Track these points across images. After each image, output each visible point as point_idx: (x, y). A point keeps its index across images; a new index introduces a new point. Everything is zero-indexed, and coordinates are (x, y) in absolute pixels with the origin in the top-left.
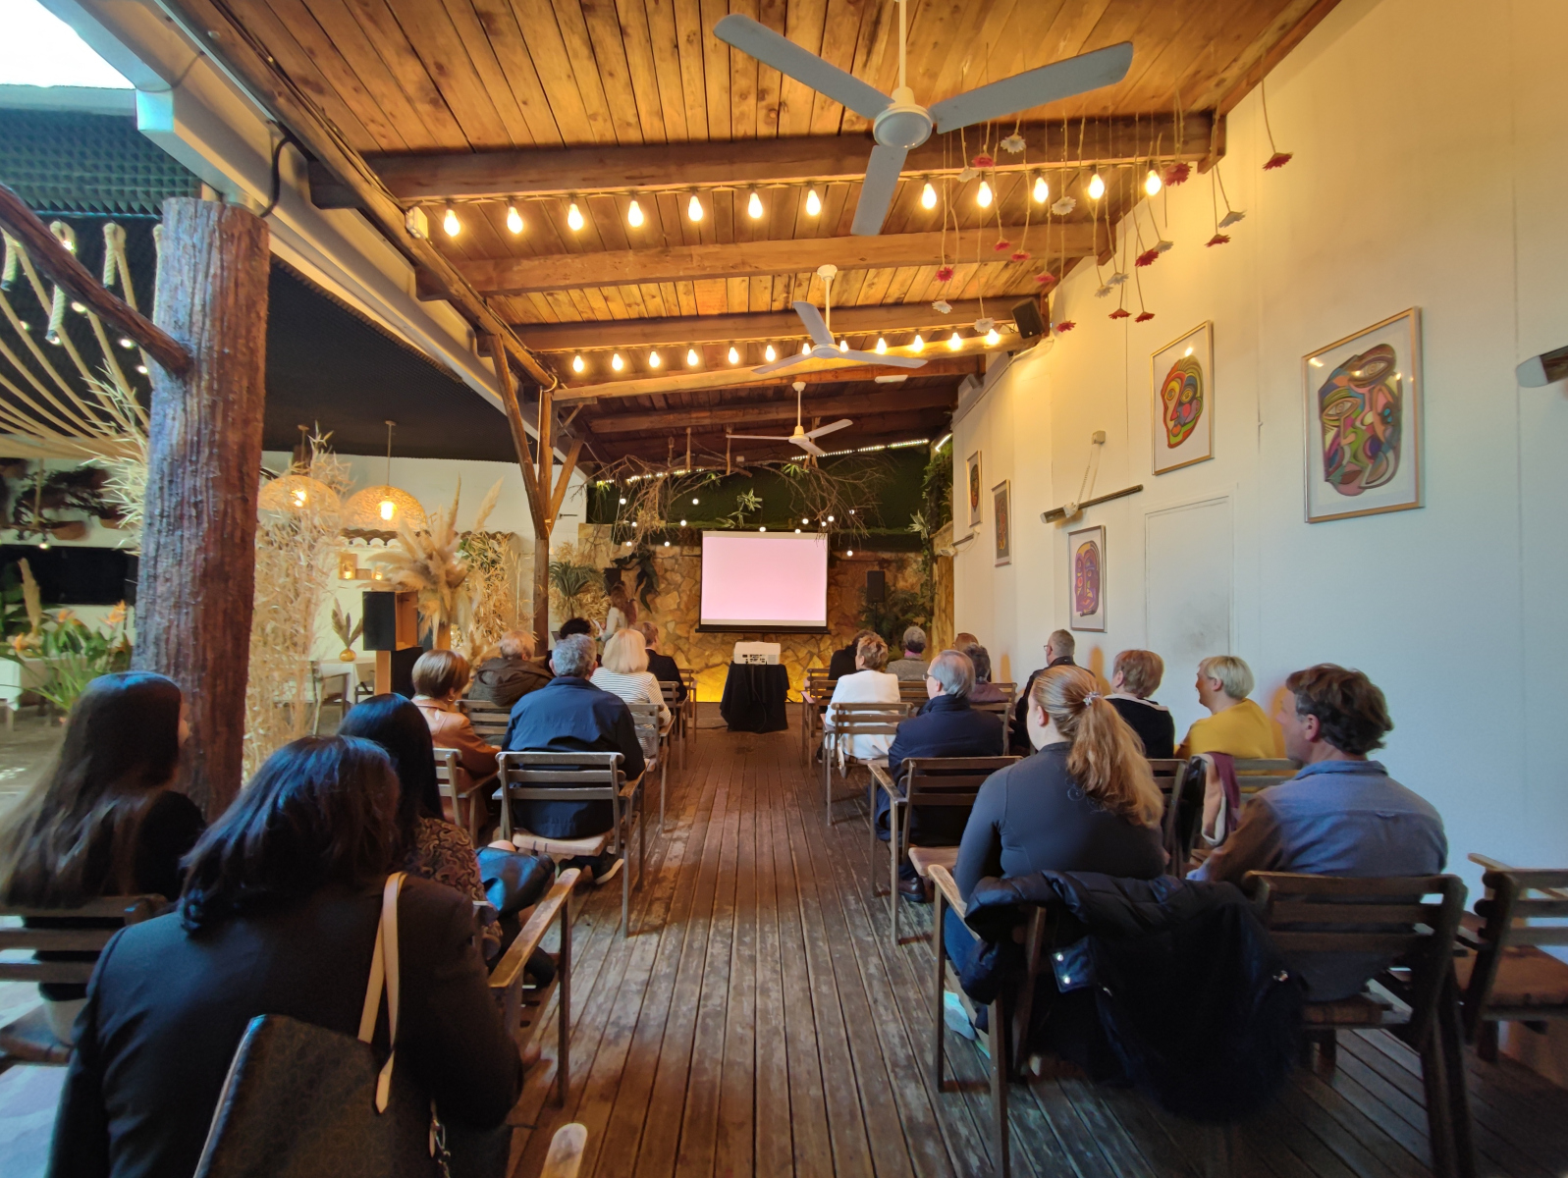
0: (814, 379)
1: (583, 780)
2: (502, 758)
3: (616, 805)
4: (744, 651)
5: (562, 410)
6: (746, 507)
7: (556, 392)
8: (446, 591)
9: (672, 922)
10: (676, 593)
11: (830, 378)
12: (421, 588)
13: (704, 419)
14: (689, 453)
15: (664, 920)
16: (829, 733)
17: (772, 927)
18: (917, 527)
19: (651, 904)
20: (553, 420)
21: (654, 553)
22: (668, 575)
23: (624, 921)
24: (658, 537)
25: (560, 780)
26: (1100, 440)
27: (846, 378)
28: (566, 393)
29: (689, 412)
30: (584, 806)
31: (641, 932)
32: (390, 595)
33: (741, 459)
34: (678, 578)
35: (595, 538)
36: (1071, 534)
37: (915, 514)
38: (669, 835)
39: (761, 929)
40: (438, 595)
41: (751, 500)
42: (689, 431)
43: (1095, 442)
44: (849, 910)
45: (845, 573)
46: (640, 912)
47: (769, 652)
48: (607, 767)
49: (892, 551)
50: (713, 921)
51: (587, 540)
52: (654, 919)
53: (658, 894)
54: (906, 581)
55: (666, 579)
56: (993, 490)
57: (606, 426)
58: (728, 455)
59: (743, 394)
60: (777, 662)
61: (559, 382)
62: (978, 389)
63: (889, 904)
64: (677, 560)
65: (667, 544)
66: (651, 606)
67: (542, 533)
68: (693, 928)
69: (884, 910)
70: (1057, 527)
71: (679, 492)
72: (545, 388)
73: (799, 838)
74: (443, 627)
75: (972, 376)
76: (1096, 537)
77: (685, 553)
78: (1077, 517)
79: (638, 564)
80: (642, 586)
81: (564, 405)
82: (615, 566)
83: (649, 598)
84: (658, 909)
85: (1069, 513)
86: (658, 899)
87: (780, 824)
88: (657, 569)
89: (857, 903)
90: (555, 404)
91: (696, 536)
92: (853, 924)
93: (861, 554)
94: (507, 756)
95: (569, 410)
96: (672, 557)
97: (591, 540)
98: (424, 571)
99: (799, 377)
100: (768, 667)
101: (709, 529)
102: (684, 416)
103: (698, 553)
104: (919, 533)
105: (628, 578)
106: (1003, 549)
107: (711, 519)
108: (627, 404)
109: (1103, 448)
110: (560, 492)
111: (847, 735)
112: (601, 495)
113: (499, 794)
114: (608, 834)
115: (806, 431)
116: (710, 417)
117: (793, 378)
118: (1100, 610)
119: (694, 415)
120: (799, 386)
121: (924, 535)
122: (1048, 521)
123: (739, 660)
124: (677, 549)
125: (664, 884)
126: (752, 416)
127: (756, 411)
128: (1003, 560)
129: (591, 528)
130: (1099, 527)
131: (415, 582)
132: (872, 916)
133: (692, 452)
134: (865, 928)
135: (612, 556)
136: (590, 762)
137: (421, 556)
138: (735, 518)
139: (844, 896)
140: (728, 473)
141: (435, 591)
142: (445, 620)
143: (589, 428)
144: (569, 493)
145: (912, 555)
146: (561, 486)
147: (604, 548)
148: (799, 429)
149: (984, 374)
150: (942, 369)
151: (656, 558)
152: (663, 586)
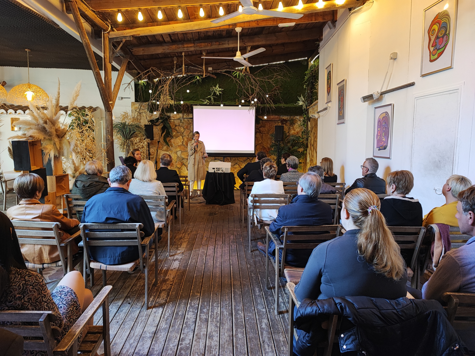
0: (246, 26)
1: (123, 236)
2: (81, 227)
3: (140, 248)
4: (214, 166)
5: (115, 43)
6: (215, 93)
7: (111, 33)
8: (56, 140)
9: (169, 302)
10: (181, 137)
11: (254, 25)
12: (43, 138)
13: (191, 47)
14: (183, 66)
15: (166, 300)
16: (250, 208)
17: (217, 304)
18: (301, 103)
19: (160, 293)
20: (110, 49)
21: (169, 117)
22: (177, 128)
23: (146, 302)
24: (170, 109)
25: (112, 236)
26: (394, 58)
27: (263, 24)
28: (116, 34)
29: (183, 44)
30: (125, 249)
31: (154, 307)
32: (26, 142)
33: (210, 69)
34: (182, 129)
35: (140, 109)
36: (376, 108)
37: (300, 96)
38: (172, 257)
39: (212, 305)
40: (52, 142)
41: (217, 89)
42: (183, 54)
43: (391, 58)
44: (255, 295)
45: (264, 127)
46: (155, 296)
47: (225, 167)
48: (134, 230)
49: (288, 115)
50: (189, 301)
51: (136, 110)
52: (161, 300)
53: (164, 288)
54: (295, 131)
55: (176, 130)
56: (338, 84)
57: (140, 51)
58: (204, 67)
59: (210, 34)
60: (229, 172)
61: (112, 28)
62: (333, 30)
63: (275, 293)
64: (181, 121)
65: (175, 113)
66: (169, 143)
67: (109, 108)
68: (179, 304)
69: (272, 296)
70: (369, 104)
71: (179, 86)
72: (105, 31)
73: (235, 259)
74: (57, 158)
75: (330, 22)
76: (388, 110)
77: (185, 117)
78: (379, 99)
79: (161, 122)
80: (164, 134)
81: (115, 40)
82: (151, 124)
83: (168, 139)
84: (164, 295)
85: (375, 97)
86: (164, 290)
87: (226, 251)
88: (171, 125)
89: (260, 292)
90: (110, 39)
91: (190, 108)
92: (256, 302)
93: (272, 117)
94: (84, 225)
95: (119, 43)
96: (179, 119)
97: (138, 110)
98: (43, 130)
99: (238, 25)
100: (225, 174)
101: (196, 105)
102: (180, 46)
103: (192, 117)
104: (302, 106)
105: (157, 130)
106: (341, 115)
107: (198, 99)
108: (150, 40)
109: (395, 62)
110: (117, 87)
111: (258, 210)
112: (142, 88)
113: (81, 244)
114: (137, 261)
115: (242, 54)
116: (194, 47)
117: (235, 25)
118: (388, 148)
119: (185, 46)
120: (238, 30)
121: (304, 107)
122: (364, 101)
123: (211, 171)
124: (181, 115)
125: (168, 282)
126: (215, 46)
127: (217, 43)
128: (341, 121)
129: (137, 105)
130: (391, 105)
131: (39, 136)
132: (266, 298)
133: (185, 65)
134: (262, 305)
135: (148, 118)
136: (126, 228)
137: (41, 122)
138: (210, 99)
139: (254, 288)
140: (204, 76)
141: (50, 140)
142: (57, 154)
143: (131, 52)
144: (122, 87)
145: (298, 117)
146: (118, 84)
147: (144, 115)
148: (238, 53)
149: (336, 21)
150: (314, 19)
151: (171, 119)
152: (174, 133)
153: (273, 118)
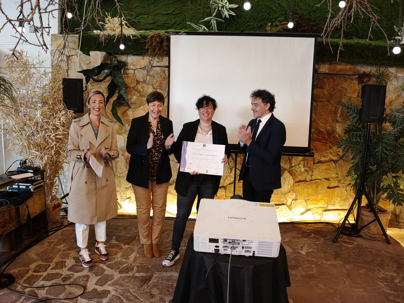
41: (225, 6)
51: (59, 51)
60: (273, 254)
64: (148, 71)
66: (124, 119)
77: (155, 64)
79: (108, 75)
80: (114, 98)
83: (121, 110)
93: (339, 67)
96: (144, 68)
101: (177, 33)
123: (204, 246)
124: (146, 61)
129: (62, 39)
138: (208, 24)
151: (128, 69)
152: (135, 98)
153: (341, 70)
